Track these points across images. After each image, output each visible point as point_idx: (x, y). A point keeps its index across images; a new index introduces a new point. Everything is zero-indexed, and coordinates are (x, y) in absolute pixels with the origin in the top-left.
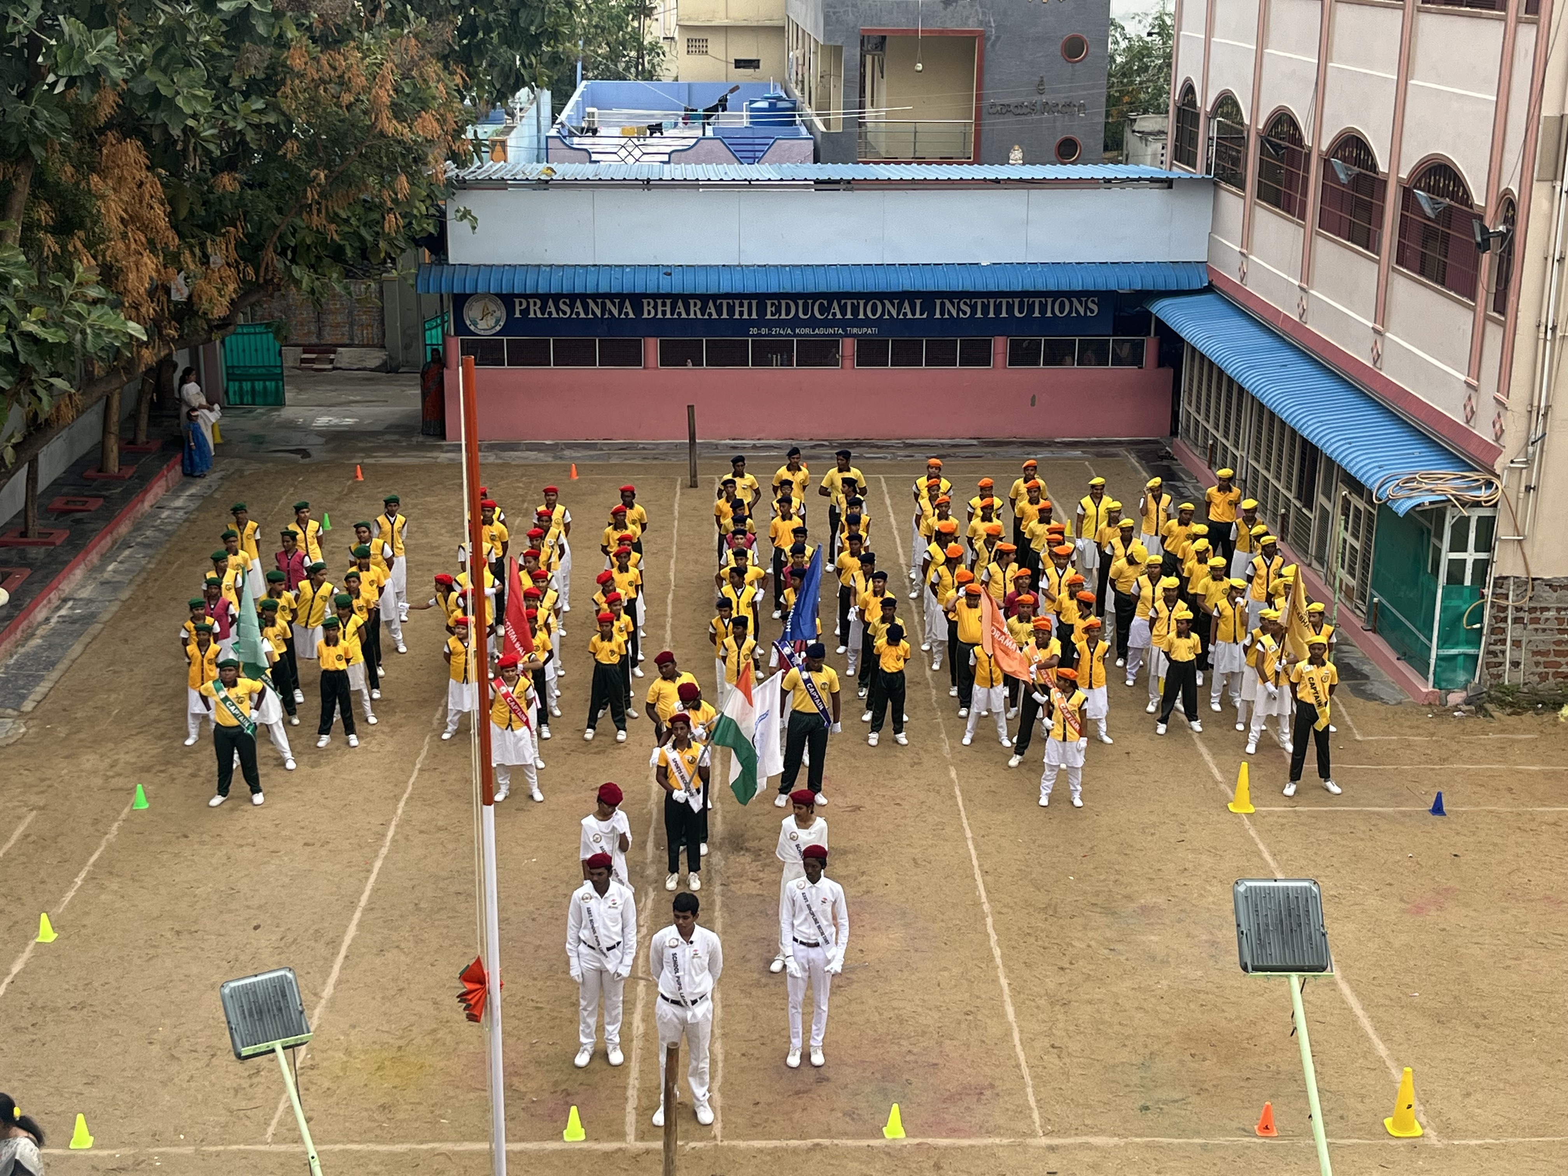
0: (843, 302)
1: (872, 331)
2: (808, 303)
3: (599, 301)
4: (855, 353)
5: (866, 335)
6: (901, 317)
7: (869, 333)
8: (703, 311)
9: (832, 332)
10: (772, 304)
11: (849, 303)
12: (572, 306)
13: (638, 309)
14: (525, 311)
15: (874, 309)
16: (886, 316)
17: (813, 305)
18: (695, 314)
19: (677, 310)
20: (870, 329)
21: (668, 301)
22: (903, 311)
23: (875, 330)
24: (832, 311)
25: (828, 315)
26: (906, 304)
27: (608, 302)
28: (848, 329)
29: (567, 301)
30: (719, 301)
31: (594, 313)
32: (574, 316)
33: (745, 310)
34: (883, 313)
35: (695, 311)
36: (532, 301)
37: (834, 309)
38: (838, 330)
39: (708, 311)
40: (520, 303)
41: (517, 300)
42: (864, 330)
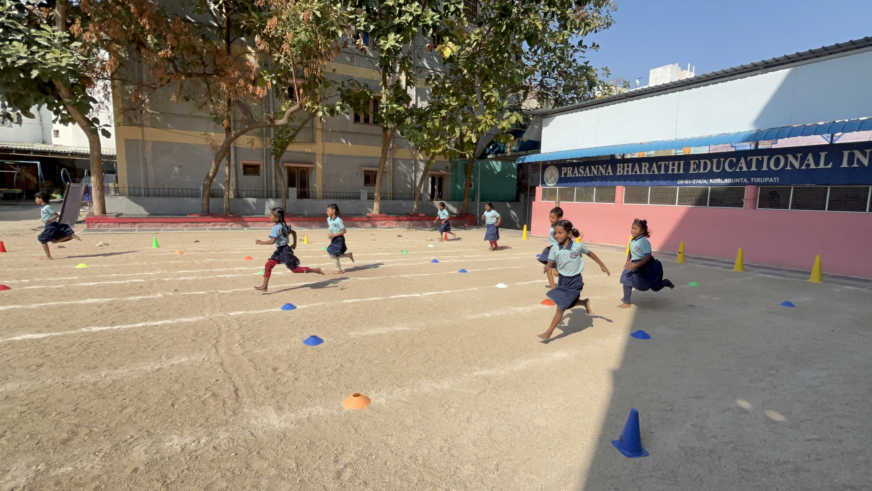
0: (749, 158)
1: (774, 180)
2: (721, 161)
3: (597, 166)
4: (757, 197)
5: (768, 183)
6: (804, 167)
7: (771, 182)
8: (649, 169)
9: (739, 182)
10: (694, 163)
11: (754, 158)
12: (584, 170)
13: (614, 170)
14: (566, 174)
15: (777, 163)
16: (789, 168)
17: (724, 162)
18: (645, 172)
19: (635, 170)
20: (771, 179)
21: (630, 165)
22: (806, 162)
23: (777, 179)
24: (739, 165)
25: (736, 169)
26: (810, 157)
27: (600, 167)
28: (752, 179)
29: (583, 167)
30: (659, 163)
31: (594, 173)
32: (585, 175)
33: (676, 167)
34: (785, 165)
35: (645, 170)
36: (568, 168)
37: (741, 164)
38: (743, 180)
39: (652, 169)
40: (564, 170)
41: (563, 168)
42: (766, 180)
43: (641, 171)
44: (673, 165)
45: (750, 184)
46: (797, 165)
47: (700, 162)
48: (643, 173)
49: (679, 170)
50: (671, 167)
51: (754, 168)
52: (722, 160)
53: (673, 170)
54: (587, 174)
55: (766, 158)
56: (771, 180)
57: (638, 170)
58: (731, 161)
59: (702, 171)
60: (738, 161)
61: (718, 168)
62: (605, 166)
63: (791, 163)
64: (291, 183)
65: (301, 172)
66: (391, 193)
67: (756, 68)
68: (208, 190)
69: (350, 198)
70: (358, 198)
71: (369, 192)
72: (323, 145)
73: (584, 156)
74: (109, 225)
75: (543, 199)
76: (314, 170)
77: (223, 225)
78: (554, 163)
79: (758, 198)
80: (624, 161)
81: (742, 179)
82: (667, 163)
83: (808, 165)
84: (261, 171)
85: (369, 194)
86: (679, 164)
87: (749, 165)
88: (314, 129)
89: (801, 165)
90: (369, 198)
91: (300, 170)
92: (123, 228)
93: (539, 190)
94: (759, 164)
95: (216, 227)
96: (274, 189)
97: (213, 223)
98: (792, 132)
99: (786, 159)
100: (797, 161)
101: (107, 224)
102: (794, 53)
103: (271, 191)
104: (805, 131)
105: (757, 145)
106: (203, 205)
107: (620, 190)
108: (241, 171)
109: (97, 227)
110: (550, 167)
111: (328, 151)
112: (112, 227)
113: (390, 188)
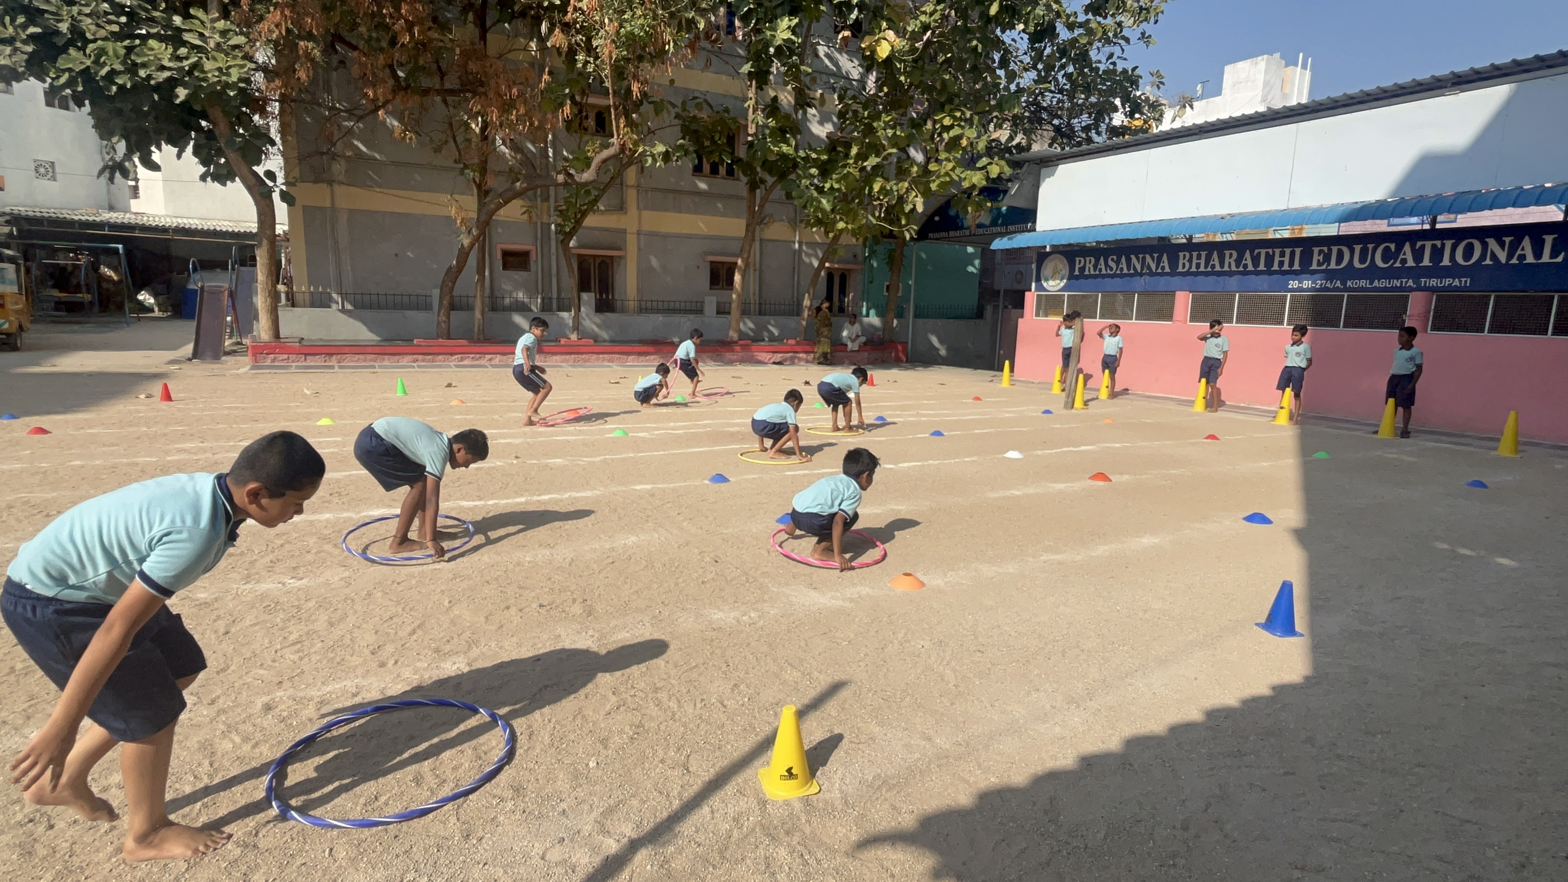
0: (1419, 244)
1: (1460, 282)
2: (1368, 248)
3: (1141, 256)
4: (1430, 312)
5: (1450, 288)
6: (1514, 261)
7: (1456, 286)
8: (1238, 262)
9: (1398, 285)
10: (1320, 252)
11: (1428, 244)
12: (1118, 262)
13: (1174, 263)
14: (1082, 269)
15: (1468, 252)
16: (1488, 262)
17: (1374, 250)
18: (1230, 266)
19: (1211, 263)
20: (1457, 280)
21: (1203, 254)
22: (1519, 252)
23: (1466, 282)
24: (1401, 256)
25: (1394, 263)
26: (1526, 242)
27: (1148, 257)
28: (1423, 280)
29: (1115, 258)
30: (1257, 251)
31: (1135, 268)
32: (1118, 272)
33: (1286, 260)
34: (1483, 257)
35: (1230, 263)
36: (1088, 259)
37: (1404, 254)
38: (1406, 282)
39: (1244, 262)
40: (1079, 262)
41: (1077, 259)
42: (1447, 282)
43: (1222, 266)
44: (1282, 255)
45: (1419, 289)
46: (1502, 256)
47: (1330, 250)
48: (1226, 268)
49: (1291, 264)
50: (1277, 259)
51: (1426, 262)
52: (1371, 246)
53: (1281, 263)
54: (1122, 269)
55: (1449, 244)
56: (1456, 283)
57: (1217, 263)
58: (1387, 249)
59: (1333, 266)
60: (1399, 248)
61: (1362, 260)
62: (1156, 255)
63: (1493, 254)
64: (584, 286)
65: (600, 264)
66: (757, 302)
67: (1440, 84)
68: (448, 298)
69: (686, 311)
70: (699, 311)
71: (719, 300)
72: (640, 215)
73: (1119, 238)
74: (288, 358)
75: (1037, 315)
76: (622, 262)
77: (477, 360)
78: (1061, 249)
79: (1432, 313)
80: (1191, 246)
81: (1404, 280)
82: (1270, 251)
83: (1522, 257)
84: (532, 263)
85: (718, 304)
86: (1293, 254)
87: (1418, 255)
88: (624, 188)
89: (1510, 256)
90: (718, 313)
91: (598, 261)
92: (312, 364)
93: (1031, 298)
94: (1437, 254)
95: (466, 362)
96: (555, 295)
97: (460, 356)
98: (1497, 201)
99: (1485, 246)
100: (1504, 250)
101: (286, 356)
102: (1509, 60)
103: (551, 299)
104: (1520, 199)
105: (1434, 222)
106: (439, 323)
107: (1183, 301)
108: (499, 264)
109: (269, 361)
110: (1053, 256)
111: (646, 227)
112: (293, 362)
113: (754, 294)
